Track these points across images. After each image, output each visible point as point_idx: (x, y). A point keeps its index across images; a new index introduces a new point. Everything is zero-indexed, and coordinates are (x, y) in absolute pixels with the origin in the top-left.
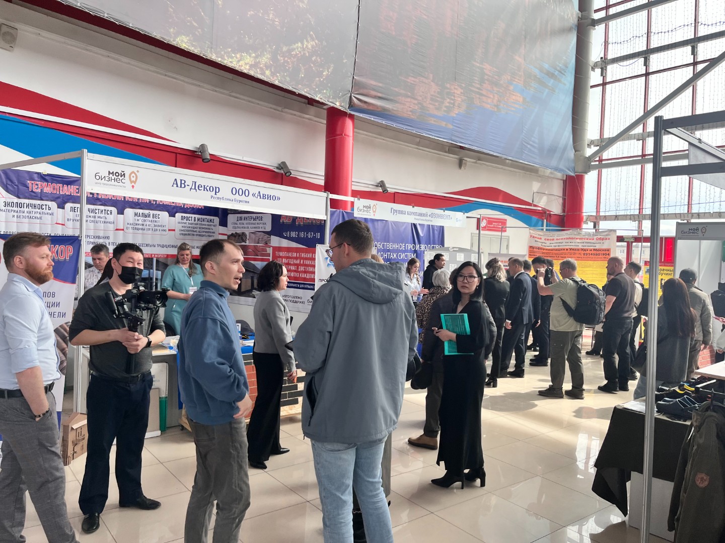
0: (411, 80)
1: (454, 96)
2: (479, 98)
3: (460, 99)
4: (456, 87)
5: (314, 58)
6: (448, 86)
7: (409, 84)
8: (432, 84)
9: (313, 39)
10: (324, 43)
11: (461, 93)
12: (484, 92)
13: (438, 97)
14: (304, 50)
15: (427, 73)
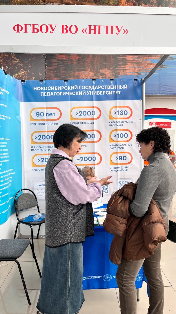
0: (77, 74)
1: (105, 74)
2: (124, 72)
3: (109, 75)
4: (106, 70)
5: (24, 77)
6: (101, 71)
7: (76, 75)
8: (90, 72)
9: (23, 71)
10: (29, 71)
11: (110, 72)
12: (127, 68)
13: (94, 77)
14: (19, 75)
15: (86, 69)
